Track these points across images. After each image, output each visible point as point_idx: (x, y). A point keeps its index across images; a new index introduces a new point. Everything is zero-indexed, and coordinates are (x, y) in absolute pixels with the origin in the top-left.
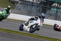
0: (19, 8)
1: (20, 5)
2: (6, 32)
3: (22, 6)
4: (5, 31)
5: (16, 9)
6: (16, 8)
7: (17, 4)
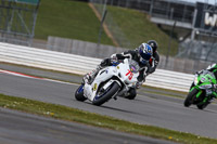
0: (192, 53)
1: (195, 41)
2: (147, 135)
3: (205, 46)
4: (141, 131)
5: (183, 56)
6: (180, 53)
7: (185, 38)
